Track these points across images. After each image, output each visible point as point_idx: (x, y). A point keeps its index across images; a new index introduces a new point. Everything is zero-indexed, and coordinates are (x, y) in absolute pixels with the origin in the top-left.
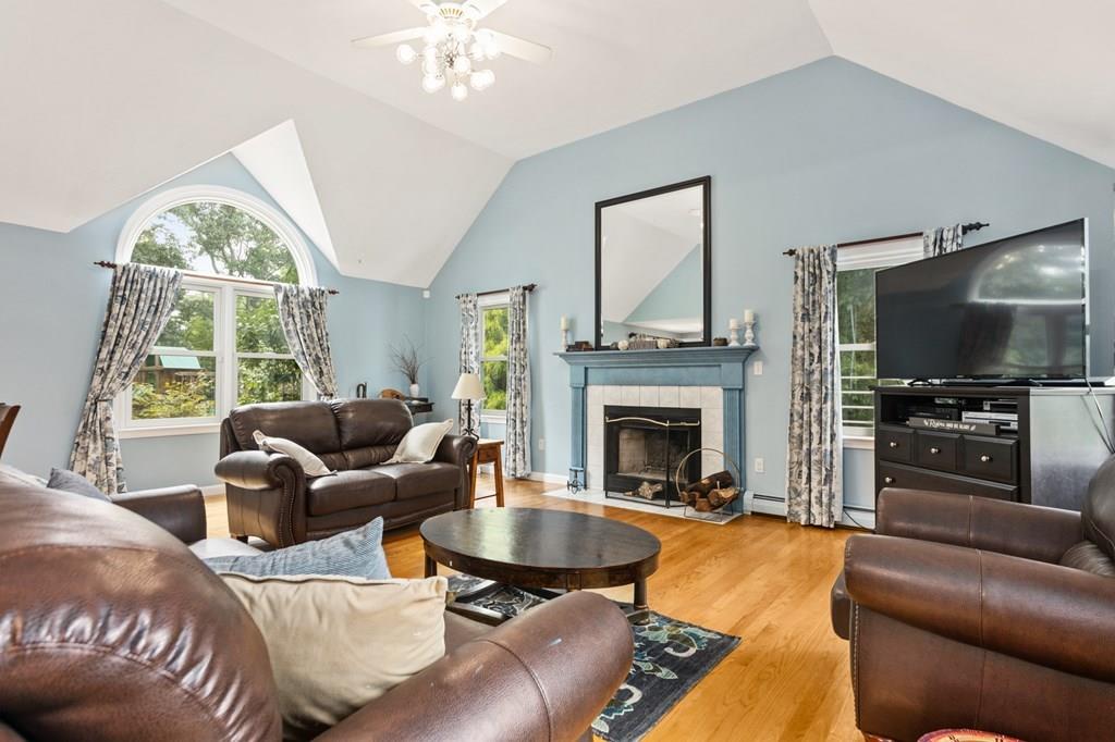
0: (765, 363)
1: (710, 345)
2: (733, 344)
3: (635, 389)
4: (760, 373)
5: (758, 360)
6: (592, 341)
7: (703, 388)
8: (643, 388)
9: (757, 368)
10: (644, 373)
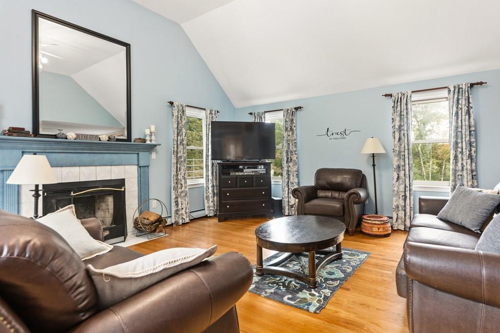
0: (157, 153)
1: (131, 142)
2: (148, 142)
3: (76, 169)
4: (155, 158)
5: (154, 151)
6: (29, 127)
7: (126, 167)
8: (83, 168)
9: (154, 156)
10: (85, 157)
